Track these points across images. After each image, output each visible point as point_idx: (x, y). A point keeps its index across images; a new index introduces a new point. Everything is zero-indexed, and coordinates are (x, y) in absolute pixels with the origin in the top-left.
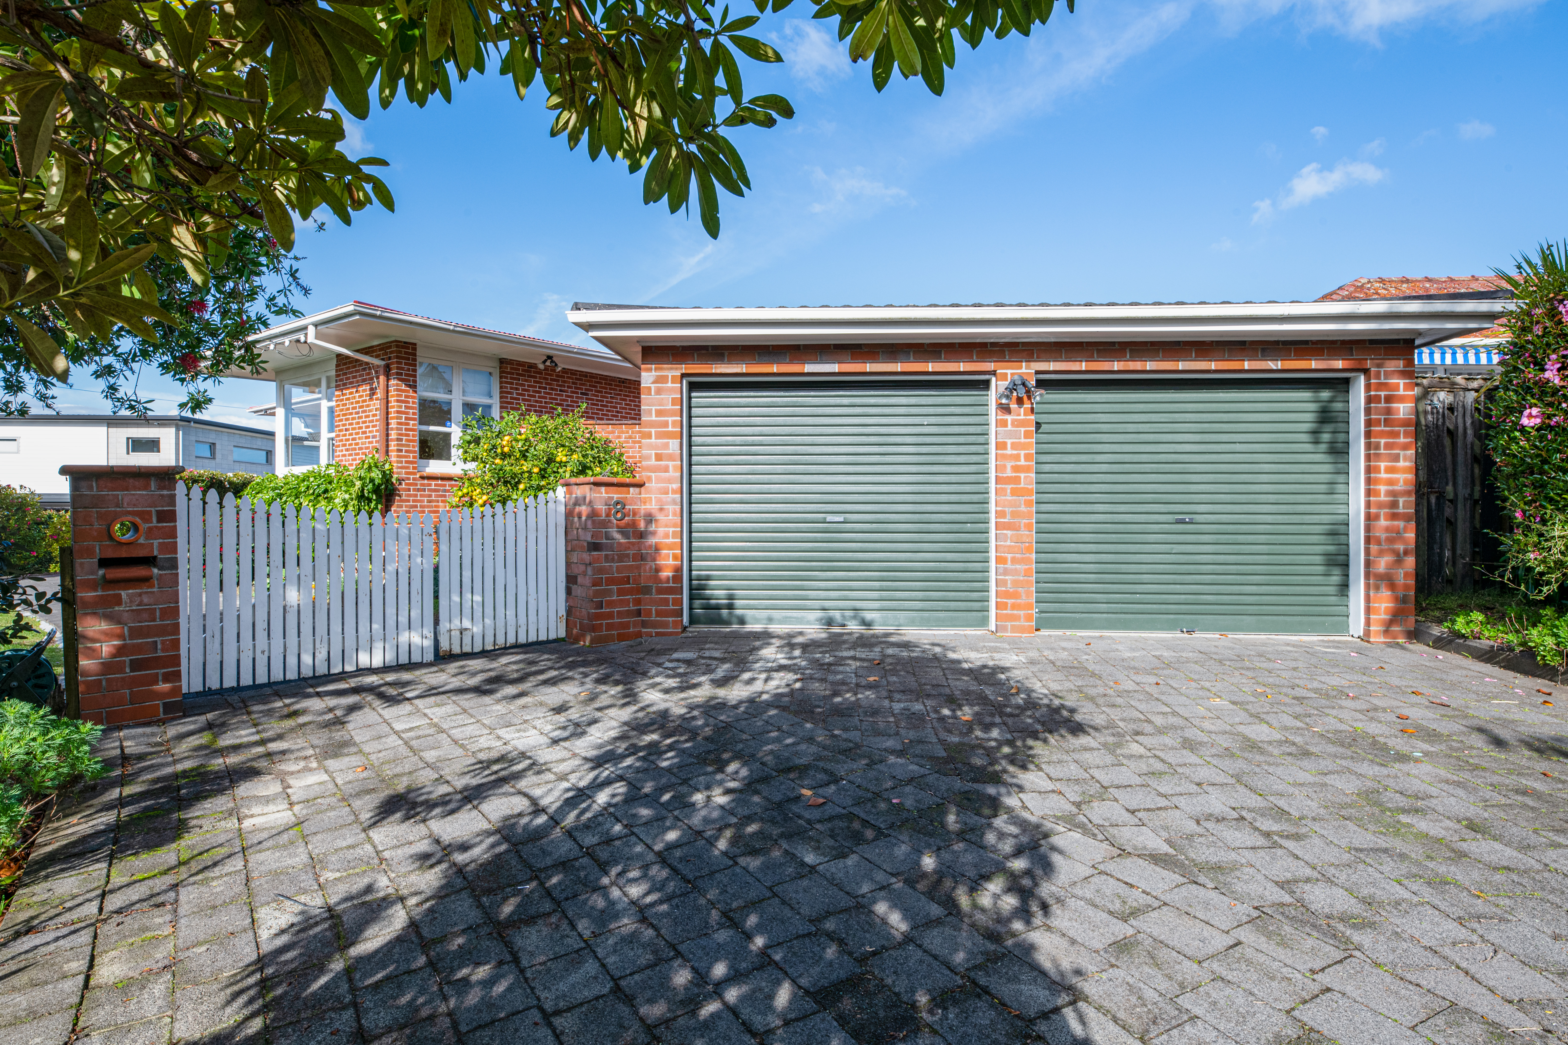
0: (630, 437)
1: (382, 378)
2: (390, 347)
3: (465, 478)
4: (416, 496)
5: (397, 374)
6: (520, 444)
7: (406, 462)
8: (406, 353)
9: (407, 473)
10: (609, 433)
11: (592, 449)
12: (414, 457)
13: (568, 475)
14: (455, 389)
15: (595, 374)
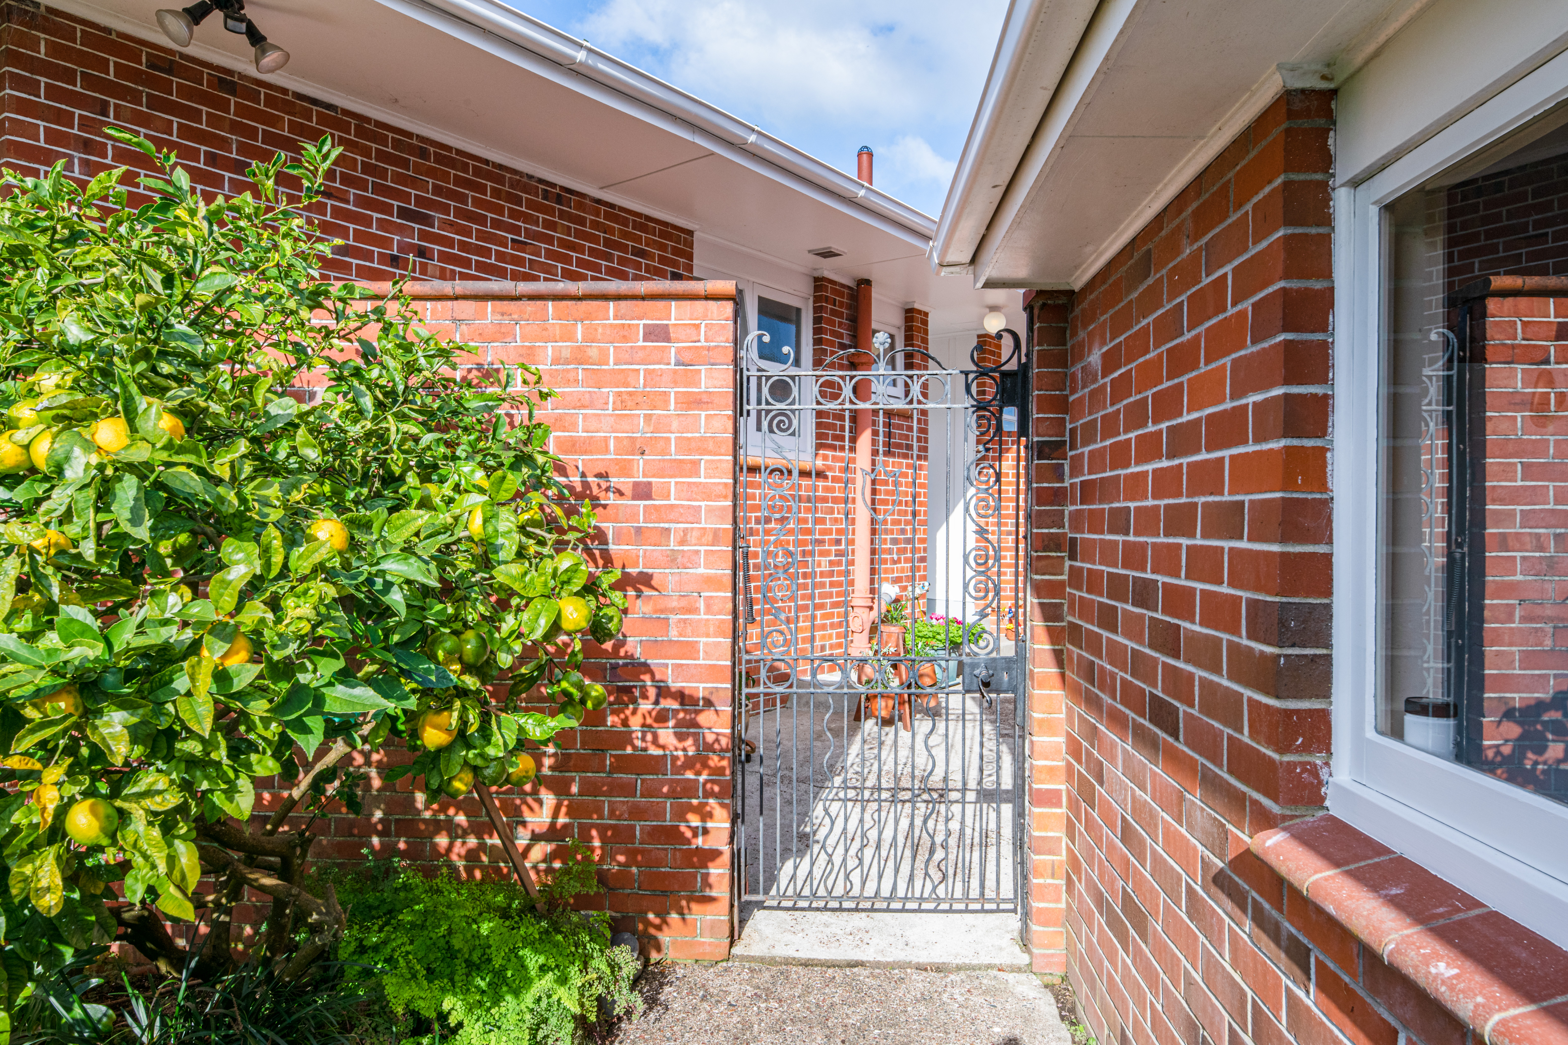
0: (579, 357)
15: (459, 152)
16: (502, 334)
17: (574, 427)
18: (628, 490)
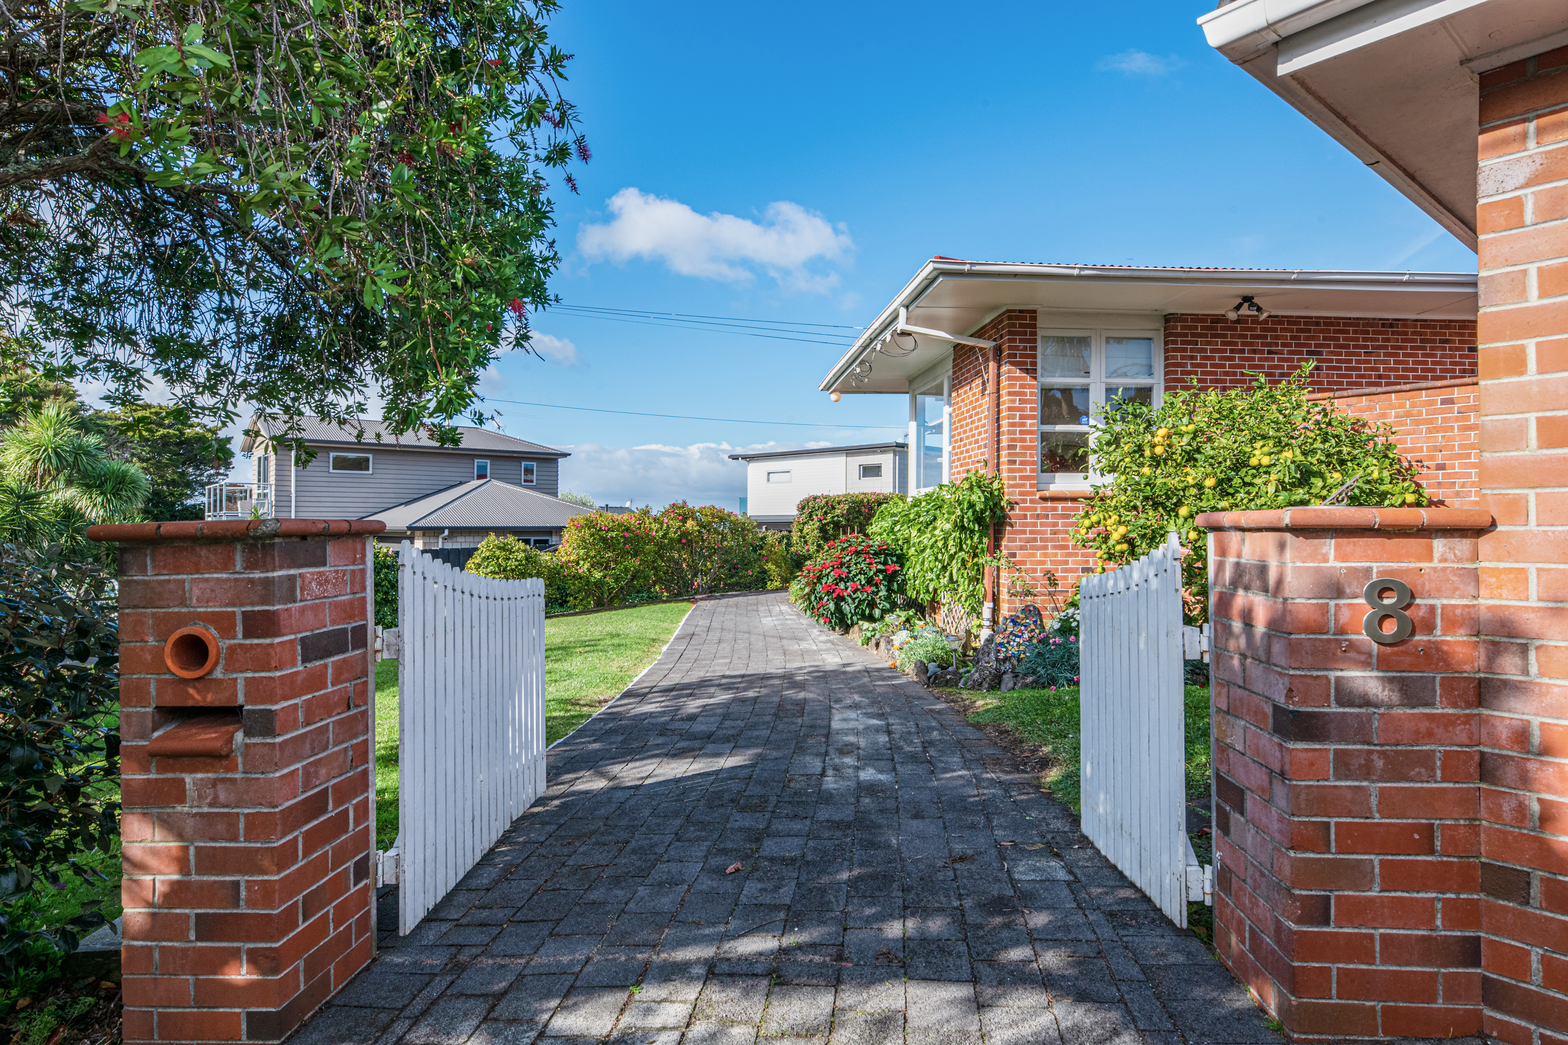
0: (1408, 414)
1: (992, 365)
2: (1001, 322)
3: (1096, 499)
4: (1035, 525)
5: (1009, 356)
6: (1186, 440)
7: (1021, 478)
8: (1021, 326)
9: (1021, 494)
10: (1361, 410)
11: (1325, 441)
12: (1032, 471)
13: (1271, 489)
14: (1093, 370)
15: (1335, 318)
16: (1370, 409)
17: (1406, 443)
18: (1433, 467)
